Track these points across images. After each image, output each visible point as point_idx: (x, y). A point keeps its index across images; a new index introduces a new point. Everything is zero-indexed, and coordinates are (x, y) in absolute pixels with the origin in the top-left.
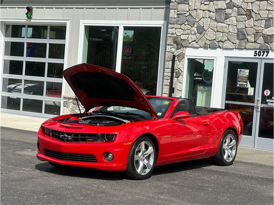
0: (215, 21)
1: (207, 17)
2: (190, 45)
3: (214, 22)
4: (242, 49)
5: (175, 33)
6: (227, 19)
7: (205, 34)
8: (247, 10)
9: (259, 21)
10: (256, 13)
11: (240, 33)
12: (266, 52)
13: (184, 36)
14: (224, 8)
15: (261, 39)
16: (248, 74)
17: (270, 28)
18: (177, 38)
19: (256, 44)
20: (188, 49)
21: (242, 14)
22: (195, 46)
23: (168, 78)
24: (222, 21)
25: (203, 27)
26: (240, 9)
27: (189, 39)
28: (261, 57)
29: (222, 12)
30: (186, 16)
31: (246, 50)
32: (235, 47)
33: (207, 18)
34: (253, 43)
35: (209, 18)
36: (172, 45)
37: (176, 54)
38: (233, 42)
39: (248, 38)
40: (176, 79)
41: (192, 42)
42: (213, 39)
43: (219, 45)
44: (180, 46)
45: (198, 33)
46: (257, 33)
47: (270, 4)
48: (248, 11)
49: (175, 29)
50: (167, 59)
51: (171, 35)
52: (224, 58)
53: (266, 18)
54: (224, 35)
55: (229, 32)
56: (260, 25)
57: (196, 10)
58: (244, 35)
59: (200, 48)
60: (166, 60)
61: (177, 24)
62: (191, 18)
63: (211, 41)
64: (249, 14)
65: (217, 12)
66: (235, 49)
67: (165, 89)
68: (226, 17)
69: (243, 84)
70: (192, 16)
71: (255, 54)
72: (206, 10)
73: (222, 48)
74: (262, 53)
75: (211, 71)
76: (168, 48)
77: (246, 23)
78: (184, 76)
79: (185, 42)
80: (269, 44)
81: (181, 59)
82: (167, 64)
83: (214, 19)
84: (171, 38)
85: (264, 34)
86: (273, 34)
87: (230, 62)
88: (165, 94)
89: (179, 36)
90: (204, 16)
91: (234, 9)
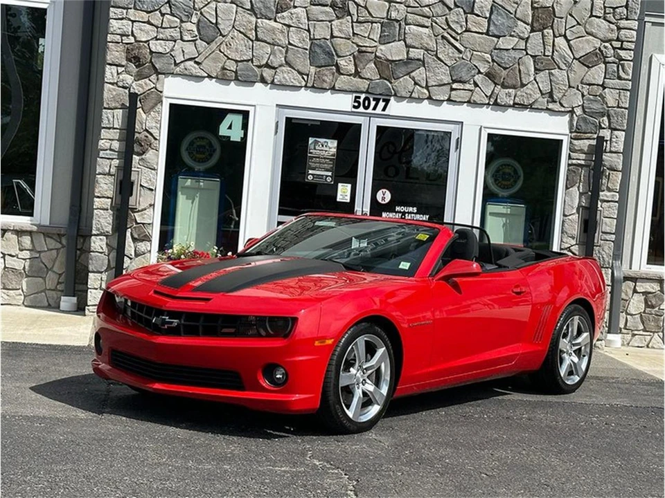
0: (249, 12)
2: (178, 69)
3: (247, 15)
4: (325, 89)
5: (132, 31)
6: (282, 12)
7: (221, 44)
9: (365, 25)
10: (358, 5)
11: (318, 50)
12: (381, 100)
13: (160, 44)
15: (371, 69)
16: (335, 150)
17: (393, 44)
18: (139, 48)
19: (360, 80)
20: (170, 80)
21: (324, 2)
22: (194, 74)
23: (111, 154)
24: (269, 15)
25: (217, 24)
27: (177, 52)
28: (370, 110)
31: (332, 94)
32: (307, 82)
33: (226, 2)
34: (352, 77)
35: (232, 3)
36: (123, 66)
37: (136, 88)
38: (300, 70)
39: (341, 62)
40: (138, 158)
41: (186, 63)
42: (245, 59)
43: (262, 75)
44: (149, 69)
45: (200, 39)
46: (362, 54)
49: (130, 23)
50: (107, 104)
51: (118, 36)
52: (275, 108)
53: (383, 18)
54: (277, 52)
55: (290, 44)
56: (369, 35)
58: (330, 54)
59: (207, 79)
61: (135, 9)
63: (239, 64)
64: (341, 5)
66: (303, 88)
67: (102, 185)
68: (281, 7)
69: (323, 175)
71: (356, 104)
73: (269, 82)
74: (373, 103)
75: (239, 140)
76: (110, 73)
77: (333, 27)
78: (160, 151)
79: (165, 60)
80: (391, 83)
81: (151, 104)
82: (107, 117)
83: (249, 7)
84: (121, 47)
85: (380, 58)
86: (401, 58)
87: (288, 120)
88: (103, 199)
89: (145, 42)
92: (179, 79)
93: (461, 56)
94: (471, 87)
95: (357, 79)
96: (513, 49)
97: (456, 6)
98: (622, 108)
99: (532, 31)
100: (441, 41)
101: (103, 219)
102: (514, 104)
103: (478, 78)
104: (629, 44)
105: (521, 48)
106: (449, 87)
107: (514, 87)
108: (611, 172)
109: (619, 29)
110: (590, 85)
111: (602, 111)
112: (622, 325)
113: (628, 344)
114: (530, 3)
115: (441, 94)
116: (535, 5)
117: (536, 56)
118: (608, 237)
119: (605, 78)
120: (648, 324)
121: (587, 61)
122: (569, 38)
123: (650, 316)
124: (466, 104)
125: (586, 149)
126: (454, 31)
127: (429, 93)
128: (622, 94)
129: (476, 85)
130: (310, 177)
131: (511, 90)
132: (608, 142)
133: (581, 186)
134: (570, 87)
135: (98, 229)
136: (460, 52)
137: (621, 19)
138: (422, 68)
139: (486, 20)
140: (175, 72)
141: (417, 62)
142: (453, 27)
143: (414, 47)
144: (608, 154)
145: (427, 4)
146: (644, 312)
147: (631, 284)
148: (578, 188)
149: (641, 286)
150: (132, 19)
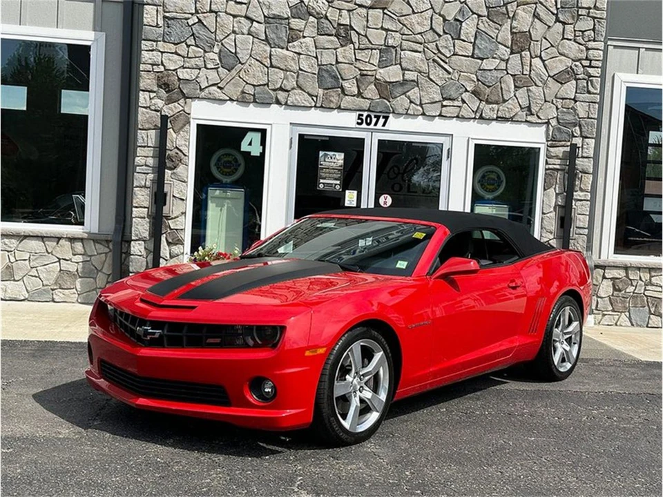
0: (264, 42)
1: (245, 31)
2: (203, 94)
3: (262, 45)
4: (332, 108)
5: (162, 61)
6: (293, 42)
7: (240, 71)
8: (339, 25)
9: (366, 51)
10: (359, 34)
11: (326, 75)
12: (381, 117)
13: (187, 72)
14: (286, 16)
15: (372, 90)
16: (342, 162)
17: (390, 67)
18: (168, 76)
19: (363, 100)
20: (196, 103)
21: (328, 32)
22: (217, 98)
23: (146, 170)
24: (282, 45)
25: (236, 53)
26: (323, 20)
27: (202, 79)
28: (372, 126)
29: (282, 24)
30: (190, 24)
31: (338, 112)
32: (316, 103)
33: (243, 34)
34: (355, 98)
35: (249, 34)
36: (155, 92)
37: (167, 111)
38: (310, 92)
39: (346, 85)
40: (170, 172)
41: (211, 88)
42: (262, 83)
43: (277, 98)
44: (178, 94)
45: (222, 67)
46: (364, 77)
47: (391, 17)
48: (342, 27)
49: (160, 54)
50: (142, 125)
51: (149, 66)
52: (289, 126)
53: (381, 45)
54: (290, 77)
55: (300, 69)
56: (369, 60)
57: (216, 13)
58: (335, 78)
59: (228, 102)
60: (139, 126)
61: (164, 41)
62: (203, 30)
63: (256, 88)
64: (344, 34)
65: (268, 23)
66: (313, 108)
67: (139, 196)
68: (292, 37)
69: (332, 184)
70: (205, 26)
71: (360, 121)
72: (242, 16)
73: (283, 103)
74: (374, 120)
75: (259, 155)
76: (143, 98)
77: (338, 54)
78: (190, 166)
79: (191, 86)
80: (389, 102)
81: (181, 125)
82: (142, 137)
83: (264, 38)
84: (152, 75)
85: (380, 80)
86: (397, 80)
87: (301, 136)
88: (141, 209)
89: (174, 70)
90: (235, 29)
91: (310, 20)
92: (204, 102)
93: (450, 76)
94: (460, 104)
95: (360, 99)
96: (495, 69)
97: (445, 33)
98: (592, 118)
99: (512, 53)
100: (432, 64)
101: (141, 226)
102: (497, 117)
103: (466, 96)
104: (597, 62)
105: (503, 68)
106: (440, 104)
107: (497, 103)
108: (583, 175)
109: (588, 49)
110: (563, 99)
111: (574, 121)
112: (594, 307)
113: (599, 323)
114: (509, 28)
115: (433, 110)
116: (514, 30)
117: (516, 75)
118: (581, 231)
119: (576, 92)
120: (615, 305)
121: (560, 79)
122: (544, 59)
123: (618, 299)
124: (455, 119)
125: (561, 155)
126: (444, 55)
127: (423, 109)
128: (591, 106)
129: (464, 102)
130: (321, 186)
131: (494, 106)
132: (580, 149)
133: (557, 188)
134: (546, 101)
135: (137, 236)
136: (449, 73)
137: (589, 41)
138: (417, 88)
139: (471, 45)
140: (200, 97)
141: (412, 83)
142: (442, 51)
143: (409, 70)
144: (580, 159)
145: (420, 31)
146: (613, 295)
147: (601, 271)
148: (555, 189)
149: (609, 272)
150: (161, 50)
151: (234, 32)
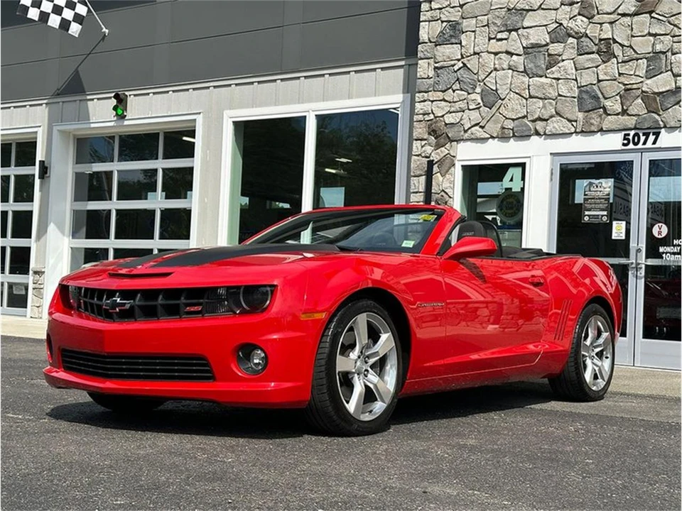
0: (523, 74)
1: (505, 66)
2: (466, 136)
3: (521, 77)
4: (594, 132)
5: (432, 111)
6: (551, 68)
7: (500, 106)
8: (601, 40)
9: (630, 63)
10: (622, 46)
11: (585, 96)
12: (651, 134)
13: (452, 116)
14: (544, 43)
15: (638, 105)
16: (610, 189)
17: (659, 76)
18: (436, 122)
19: (628, 117)
20: (461, 145)
21: (588, 50)
22: (478, 136)
24: (540, 73)
25: (496, 90)
26: (583, 39)
27: (465, 121)
28: (640, 146)
29: (541, 52)
30: (456, 70)
31: (602, 135)
32: (576, 128)
33: (504, 70)
34: (620, 116)
35: (509, 69)
36: (425, 140)
37: (435, 157)
38: (569, 118)
39: (607, 104)
41: (472, 129)
42: (520, 116)
43: (536, 129)
44: (444, 139)
45: (484, 106)
46: (628, 92)
47: (659, 19)
48: (603, 42)
49: (430, 103)
50: (414, 172)
51: (421, 116)
52: (549, 157)
53: (649, 53)
54: (548, 105)
55: (560, 95)
56: (635, 72)
57: (478, 54)
58: (596, 98)
59: (490, 140)
60: (412, 174)
61: (434, 91)
62: (467, 73)
63: (516, 121)
64: (606, 50)
65: (527, 54)
66: (574, 134)
68: (550, 63)
69: (598, 215)
70: (469, 69)
71: (626, 142)
72: (502, 53)
73: (542, 134)
74: (643, 138)
75: (520, 190)
76: (416, 147)
77: (599, 72)
79: (456, 129)
80: (659, 115)
81: (446, 168)
82: (414, 184)
83: (522, 70)
84: (423, 124)
85: (647, 92)
86: (668, 88)
87: (563, 166)
89: (442, 117)
90: (496, 66)
91: (569, 42)
92: (468, 144)
95: (626, 117)
130: (586, 219)
140: (465, 138)
150: (431, 99)
151: (496, 69)
